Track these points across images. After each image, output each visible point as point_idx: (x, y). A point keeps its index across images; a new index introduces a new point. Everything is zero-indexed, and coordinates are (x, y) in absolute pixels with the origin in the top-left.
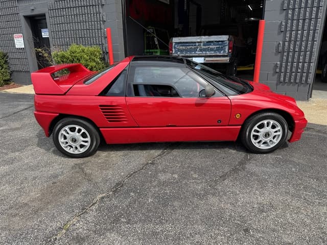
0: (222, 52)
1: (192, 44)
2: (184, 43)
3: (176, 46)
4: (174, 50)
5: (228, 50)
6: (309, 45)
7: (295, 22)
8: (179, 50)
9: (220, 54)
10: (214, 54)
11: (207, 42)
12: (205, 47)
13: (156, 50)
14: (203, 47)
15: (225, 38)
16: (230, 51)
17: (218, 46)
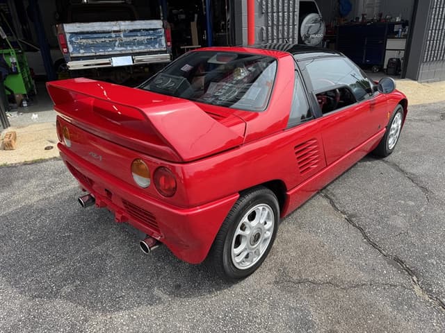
0: (157, 46)
1: (104, 35)
2: (88, 33)
3: (73, 39)
4: (70, 46)
5: (167, 41)
6: (291, 30)
8: (81, 46)
9: (155, 50)
10: (146, 50)
11: (131, 31)
12: (128, 39)
14: (125, 39)
15: (157, 24)
16: (169, 44)
17: (149, 37)
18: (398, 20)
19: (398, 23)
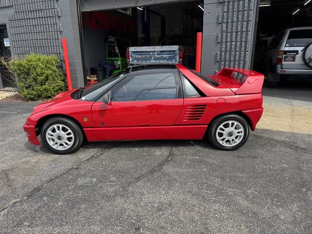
0: (173, 61)
1: (147, 53)
2: (139, 52)
3: (133, 55)
4: (130, 58)
5: (179, 59)
6: (242, 55)
7: (229, 34)
8: (135, 59)
11: (161, 52)
12: (158, 56)
13: (117, 58)
14: (157, 56)
15: (175, 48)
16: (181, 60)
17: (170, 55)
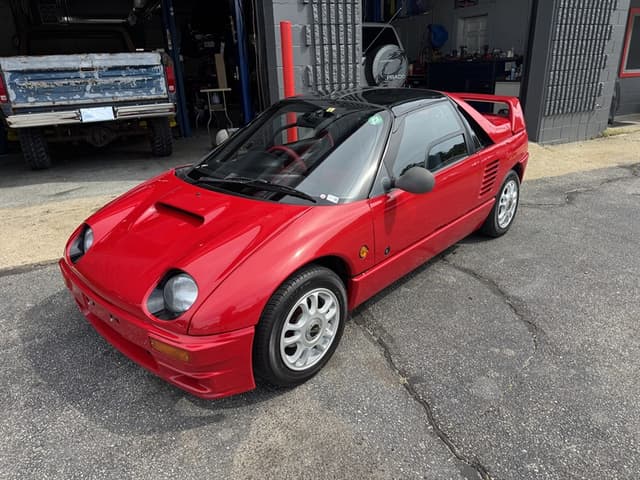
0: (153, 91)
1: (68, 74)
2: (40, 71)
3: (16, 81)
4: (11, 92)
5: (167, 86)
8: (29, 92)
9: (149, 97)
10: (135, 98)
11: (110, 69)
12: (106, 81)
14: (101, 81)
15: (153, 58)
16: (172, 88)
17: (140, 78)
18: (510, 55)
19: (510, 60)
